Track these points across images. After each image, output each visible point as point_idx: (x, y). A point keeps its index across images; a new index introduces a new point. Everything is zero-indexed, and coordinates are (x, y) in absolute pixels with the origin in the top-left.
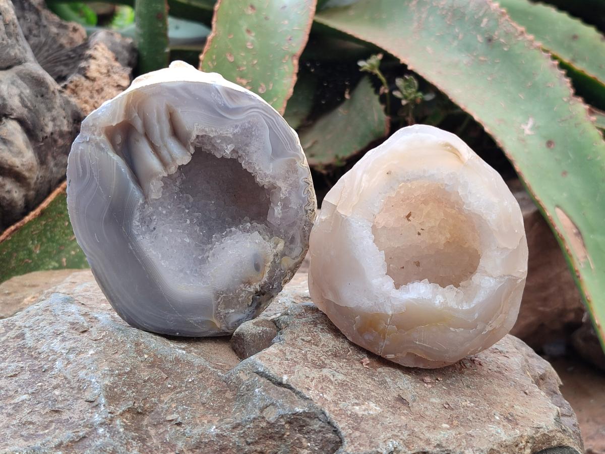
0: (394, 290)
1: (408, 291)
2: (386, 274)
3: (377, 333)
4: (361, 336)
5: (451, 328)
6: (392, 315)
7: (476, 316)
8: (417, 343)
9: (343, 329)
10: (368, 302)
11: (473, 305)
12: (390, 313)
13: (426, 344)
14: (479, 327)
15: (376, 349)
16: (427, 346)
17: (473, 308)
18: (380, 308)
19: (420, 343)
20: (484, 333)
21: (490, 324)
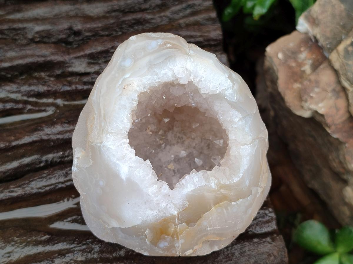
0: (171, 190)
1: (183, 186)
2: (158, 180)
3: (170, 237)
4: (156, 246)
5: (232, 203)
6: (178, 214)
7: (247, 183)
8: (209, 229)
9: (137, 249)
10: (151, 212)
11: (241, 175)
12: (175, 213)
13: (216, 226)
14: (253, 192)
15: (174, 252)
16: (218, 228)
17: (243, 176)
18: (165, 213)
19: (211, 228)
20: (258, 195)
21: (260, 185)
